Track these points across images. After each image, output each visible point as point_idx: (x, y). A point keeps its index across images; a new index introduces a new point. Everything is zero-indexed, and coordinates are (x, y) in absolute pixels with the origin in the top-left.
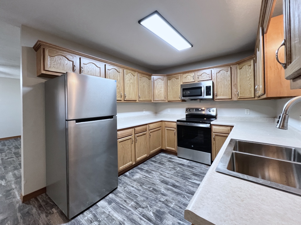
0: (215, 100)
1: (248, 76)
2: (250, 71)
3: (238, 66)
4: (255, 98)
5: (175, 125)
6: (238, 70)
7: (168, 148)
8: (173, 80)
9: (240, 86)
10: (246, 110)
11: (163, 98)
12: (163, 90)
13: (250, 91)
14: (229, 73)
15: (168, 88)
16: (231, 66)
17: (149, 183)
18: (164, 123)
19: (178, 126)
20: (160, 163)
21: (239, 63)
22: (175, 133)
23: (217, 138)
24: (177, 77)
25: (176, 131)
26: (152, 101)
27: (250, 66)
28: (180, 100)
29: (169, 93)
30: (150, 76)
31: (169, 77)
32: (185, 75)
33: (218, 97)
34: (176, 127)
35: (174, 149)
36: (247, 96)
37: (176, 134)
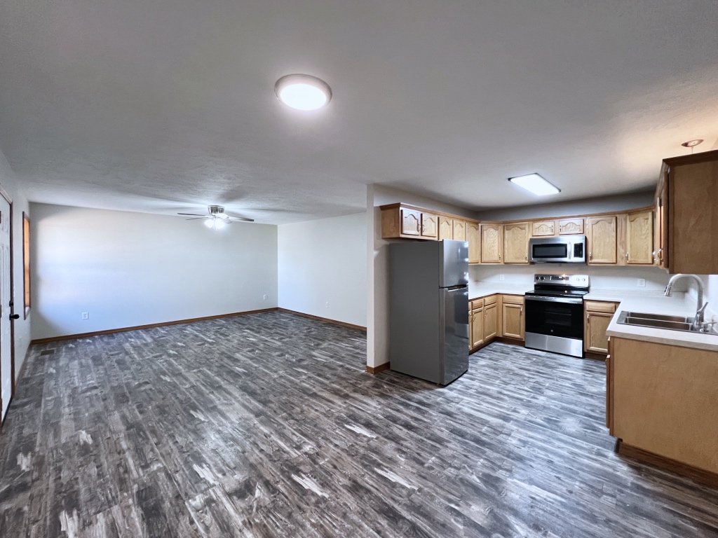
0: (589, 264)
1: (644, 232)
2: (647, 226)
3: (628, 217)
4: (653, 263)
5: (521, 300)
6: (628, 223)
7: (507, 334)
8: (515, 231)
9: (631, 246)
10: (639, 280)
11: (496, 259)
12: (496, 244)
13: (647, 255)
14: (613, 225)
15: (506, 243)
16: (617, 216)
17: (504, 369)
18: (500, 297)
19: (527, 302)
20: (502, 352)
21: (630, 213)
22: (521, 312)
23: (593, 319)
24: (523, 227)
25: (522, 309)
26: (480, 263)
27: (647, 219)
28: (527, 262)
29: (506, 251)
30: (477, 224)
31: (507, 226)
32: (537, 225)
33: (594, 261)
34: (522, 302)
35: (518, 336)
36: (641, 260)
37: (524, 314)
